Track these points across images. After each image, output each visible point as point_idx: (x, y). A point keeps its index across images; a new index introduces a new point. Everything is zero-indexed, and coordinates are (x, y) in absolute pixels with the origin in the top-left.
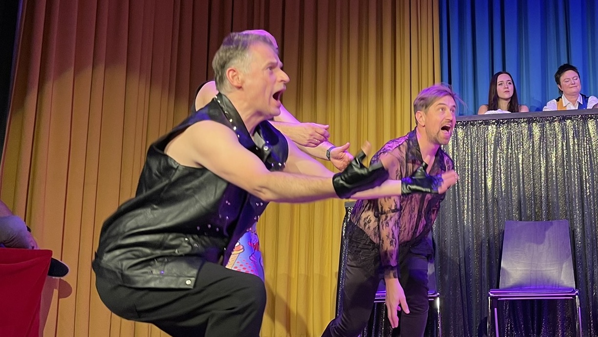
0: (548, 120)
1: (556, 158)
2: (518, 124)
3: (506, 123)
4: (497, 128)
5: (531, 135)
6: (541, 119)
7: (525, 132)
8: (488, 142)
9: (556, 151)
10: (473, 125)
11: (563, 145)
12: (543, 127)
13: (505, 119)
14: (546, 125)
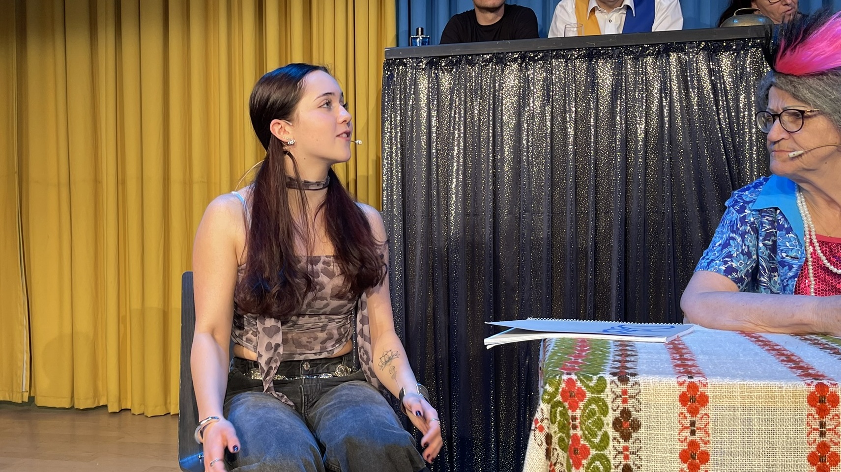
0: (632, 52)
1: (646, 132)
2: (566, 62)
3: (542, 58)
4: (521, 70)
5: (593, 84)
6: (617, 51)
7: (582, 77)
8: (502, 99)
9: (646, 119)
10: (471, 63)
11: (661, 107)
12: (619, 69)
13: (539, 51)
14: (626, 63)
